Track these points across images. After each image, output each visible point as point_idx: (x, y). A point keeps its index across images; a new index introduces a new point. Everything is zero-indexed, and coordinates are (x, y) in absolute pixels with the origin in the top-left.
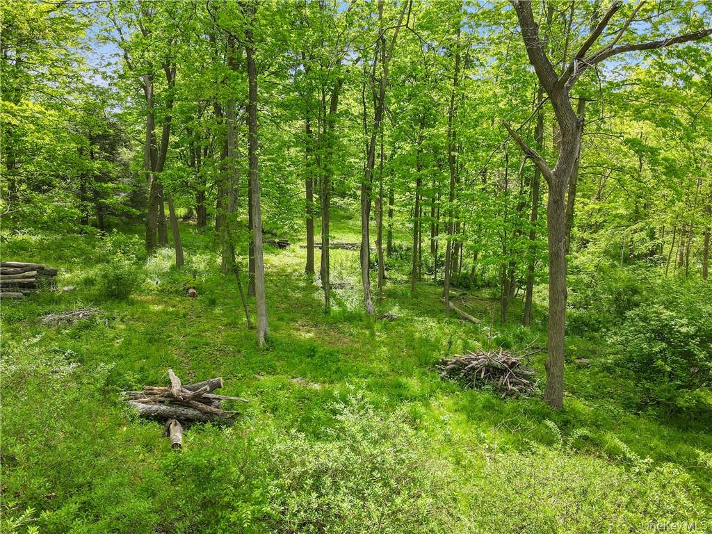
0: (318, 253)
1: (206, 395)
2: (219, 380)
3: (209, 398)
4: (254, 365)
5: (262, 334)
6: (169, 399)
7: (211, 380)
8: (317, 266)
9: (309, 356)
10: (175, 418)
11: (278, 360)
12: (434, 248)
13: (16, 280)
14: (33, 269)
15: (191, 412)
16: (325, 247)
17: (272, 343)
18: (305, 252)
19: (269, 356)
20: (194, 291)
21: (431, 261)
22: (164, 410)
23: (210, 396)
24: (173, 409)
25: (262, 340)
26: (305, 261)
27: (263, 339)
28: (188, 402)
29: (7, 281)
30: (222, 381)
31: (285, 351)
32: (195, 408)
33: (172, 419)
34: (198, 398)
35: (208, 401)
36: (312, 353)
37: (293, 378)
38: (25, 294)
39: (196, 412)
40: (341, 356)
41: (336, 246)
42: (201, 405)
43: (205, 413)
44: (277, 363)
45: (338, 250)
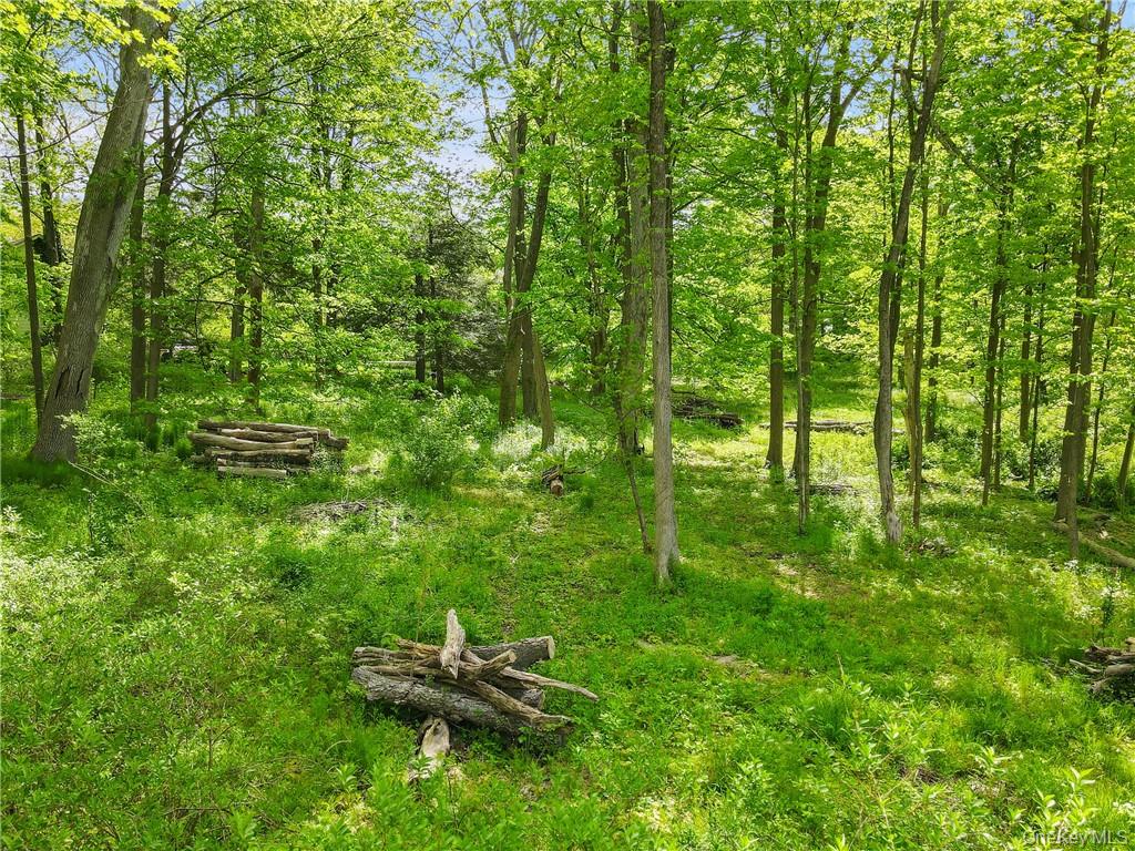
0: (789, 439)
1: (509, 671)
2: (546, 641)
3: (517, 680)
4: (638, 620)
5: (664, 560)
6: (434, 672)
7: (530, 640)
8: (788, 456)
9: (757, 612)
10: (440, 716)
11: (690, 615)
12: (1027, 431)
13: (279, 450)
14: (309, 435)
15: (472, 707)
16: (804, 428)
17: (682, 579)
18: (766, 435)
19: (673, 605)
20: (560, 484)
21: (1022, 454)
22: (420, 696)
23: (518, 674)
24: (438, 695)
25: (663, 573)
26: (765, 448)
27: (665, 570)
28: (472, 684)
29: (269, 451)
30: (552, 643)
31: (708, 597)
32: (485, 699)
33: (435, 716)
34: (491, 675)
35: (515, 688)
36: (765, 606)
37: (718, 654)
38: (290, 474)
39: (485, 709)
40: (828, 620)
41: (826, 427)
42: (496, 694)
43: (505, 713)
44: (687, 621)
45: (828, 434)
